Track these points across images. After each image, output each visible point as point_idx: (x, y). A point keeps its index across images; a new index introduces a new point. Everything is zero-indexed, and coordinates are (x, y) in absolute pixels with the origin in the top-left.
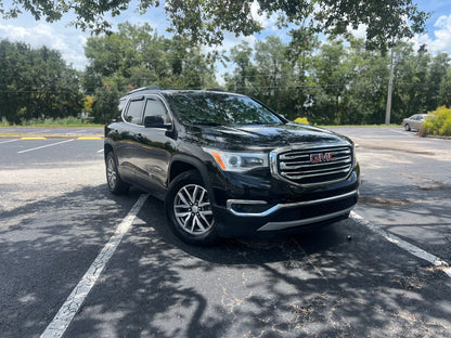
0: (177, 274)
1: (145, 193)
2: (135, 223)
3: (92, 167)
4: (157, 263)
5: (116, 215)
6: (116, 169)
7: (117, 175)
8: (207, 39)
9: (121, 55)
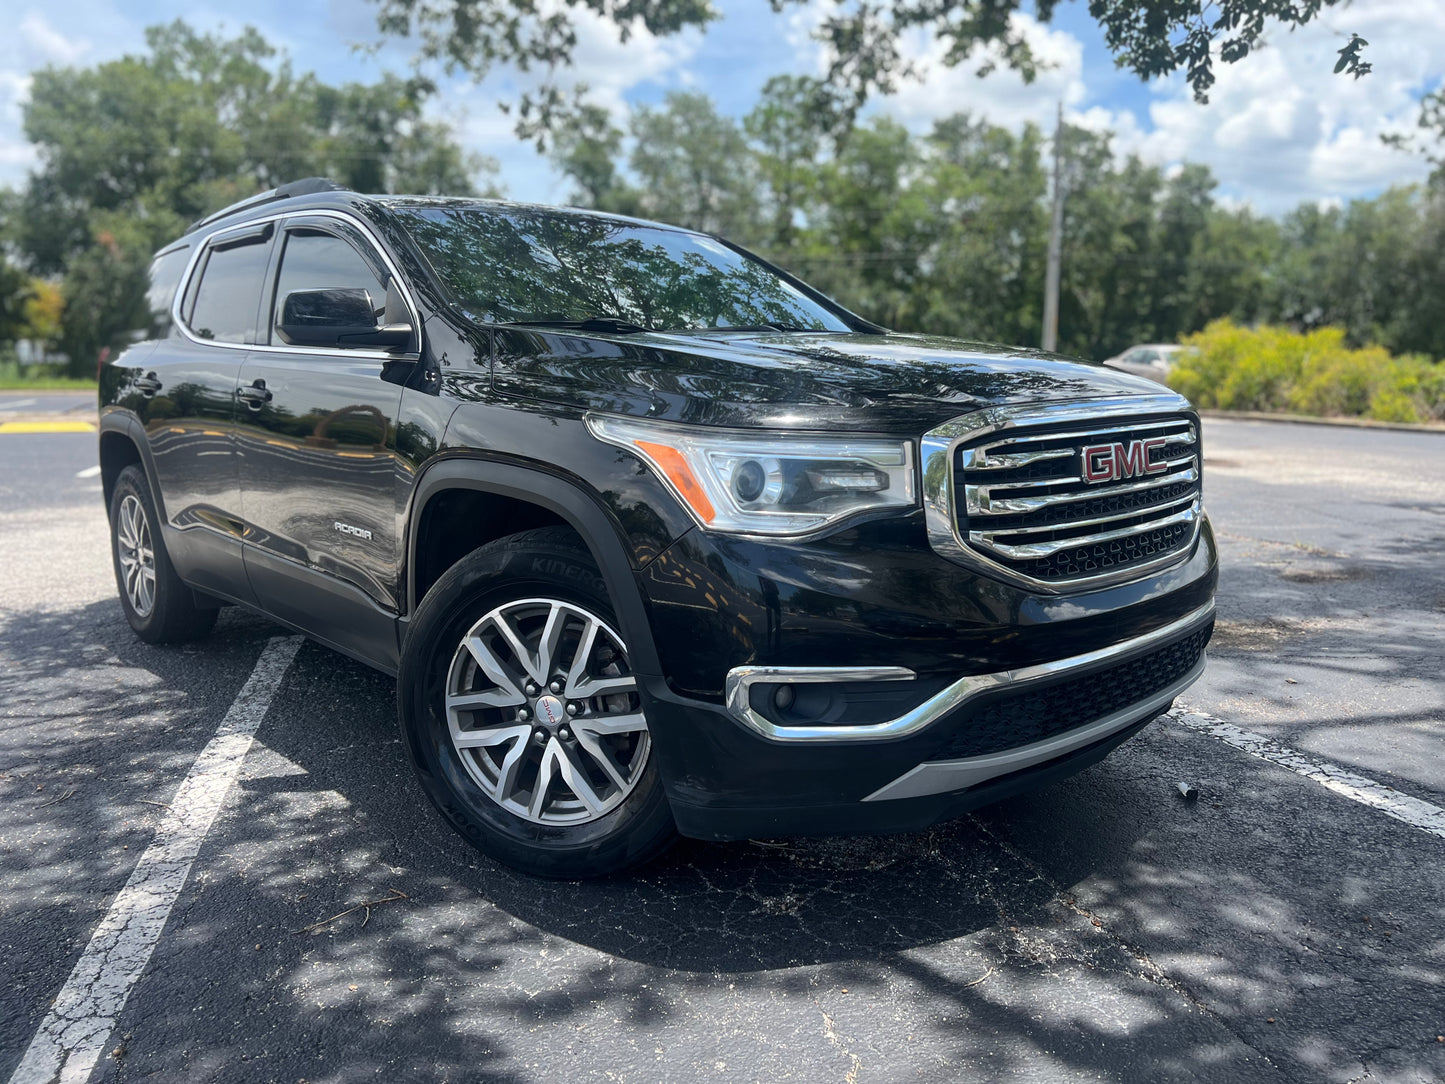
0: (500, 1055)
1: (286, 632)
2: (255, 772)
3: (58, 533)
4: (384, 990)
5: (161, 740)
6: (153, 537)
7: (163, 561)
8: (511, 37)
9: (161, 134)
